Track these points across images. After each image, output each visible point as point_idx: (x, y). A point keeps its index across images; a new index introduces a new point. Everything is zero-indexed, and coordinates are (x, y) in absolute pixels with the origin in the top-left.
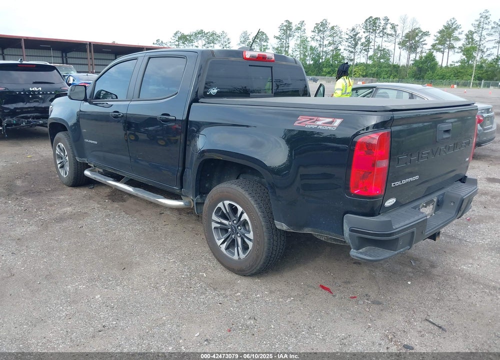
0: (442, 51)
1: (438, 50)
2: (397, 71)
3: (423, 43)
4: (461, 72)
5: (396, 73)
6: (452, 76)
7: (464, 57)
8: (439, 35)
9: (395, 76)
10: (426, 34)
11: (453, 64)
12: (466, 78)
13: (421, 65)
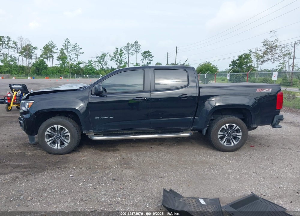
0: (46, 59)
1: (45, 58)
2: (23, 70)
3: (34, 53)
4: (62, 70)
5: (22, 71)
6: (58, 72)
7: (62, 62)
8: (43, 49)
9: (22, 73)
10: (35, 48)
11: (56, 65)
12: (65, 74)
13: (38, 66)
